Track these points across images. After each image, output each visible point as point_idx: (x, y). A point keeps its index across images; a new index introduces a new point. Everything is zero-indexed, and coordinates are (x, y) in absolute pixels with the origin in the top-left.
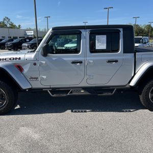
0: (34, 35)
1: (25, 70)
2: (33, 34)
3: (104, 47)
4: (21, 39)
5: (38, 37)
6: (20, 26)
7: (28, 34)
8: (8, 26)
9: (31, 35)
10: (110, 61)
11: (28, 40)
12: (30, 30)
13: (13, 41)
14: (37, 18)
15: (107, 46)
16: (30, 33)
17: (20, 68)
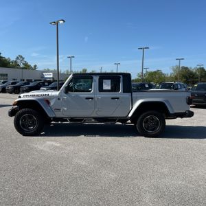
0: (53, 78)
1: (52, 104)
2: (51, 76)
3: (109, 88)
5: (59, 81)
6: (35, 66)
7: (45, 76)
8: (22, 66)
9: (50, 78)
10: (113, 98)
11: (46, 84)
12: (48, 71)
13: (29, 84)
14: (59, 57)
15: (112, 88)
16: (49, 76)
17: (48, 102)
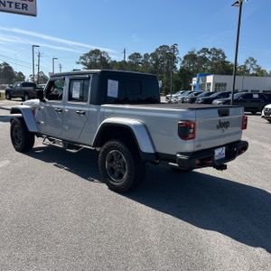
3: (78, 95)
10: (78, 112)
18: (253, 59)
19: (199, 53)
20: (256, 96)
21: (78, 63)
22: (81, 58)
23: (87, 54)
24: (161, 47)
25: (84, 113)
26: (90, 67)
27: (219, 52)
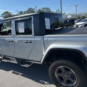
3: (23, 31)
4: (64, 20)
7: (68, 17)
9: (70, 18)
18: (58, 10)
19: (42, 9)
20: (68, 21)
21: (1, 17)
22: (2, 15)
23: (3, 14)
24: (29, 9)
25: (31, 42)
26: (5, 18)
27: (48, 9)
